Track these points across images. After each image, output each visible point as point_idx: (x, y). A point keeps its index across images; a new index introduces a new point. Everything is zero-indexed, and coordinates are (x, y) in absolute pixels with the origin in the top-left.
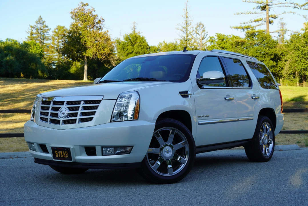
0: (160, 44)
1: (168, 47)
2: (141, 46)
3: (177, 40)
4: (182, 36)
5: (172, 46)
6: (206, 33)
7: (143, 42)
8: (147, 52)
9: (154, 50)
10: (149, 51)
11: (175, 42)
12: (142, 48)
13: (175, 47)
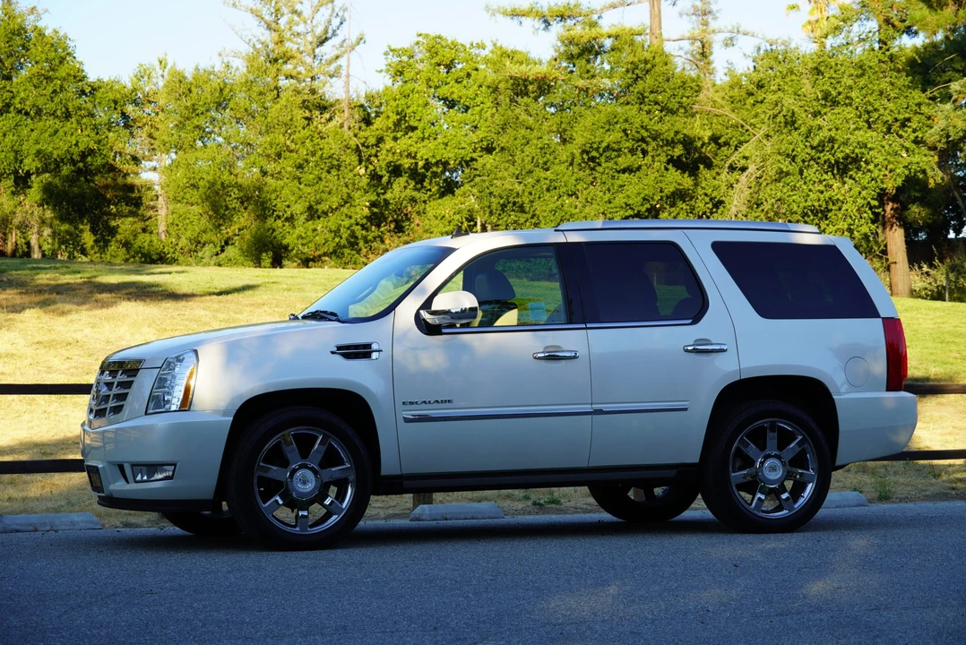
0: (143, 74)
1: (190, 91)
2: (48, 79)
3: (231, 59)
4: (255, 40)
5: (207, 88)
6: (340, 14)
7: (62, 60)
8: (80, 109)
9: (115, 102)
10: (90, 106)
11: (219, 67)
12: (54, 91)
13: (221, 90)
